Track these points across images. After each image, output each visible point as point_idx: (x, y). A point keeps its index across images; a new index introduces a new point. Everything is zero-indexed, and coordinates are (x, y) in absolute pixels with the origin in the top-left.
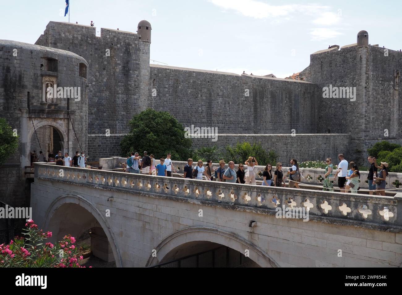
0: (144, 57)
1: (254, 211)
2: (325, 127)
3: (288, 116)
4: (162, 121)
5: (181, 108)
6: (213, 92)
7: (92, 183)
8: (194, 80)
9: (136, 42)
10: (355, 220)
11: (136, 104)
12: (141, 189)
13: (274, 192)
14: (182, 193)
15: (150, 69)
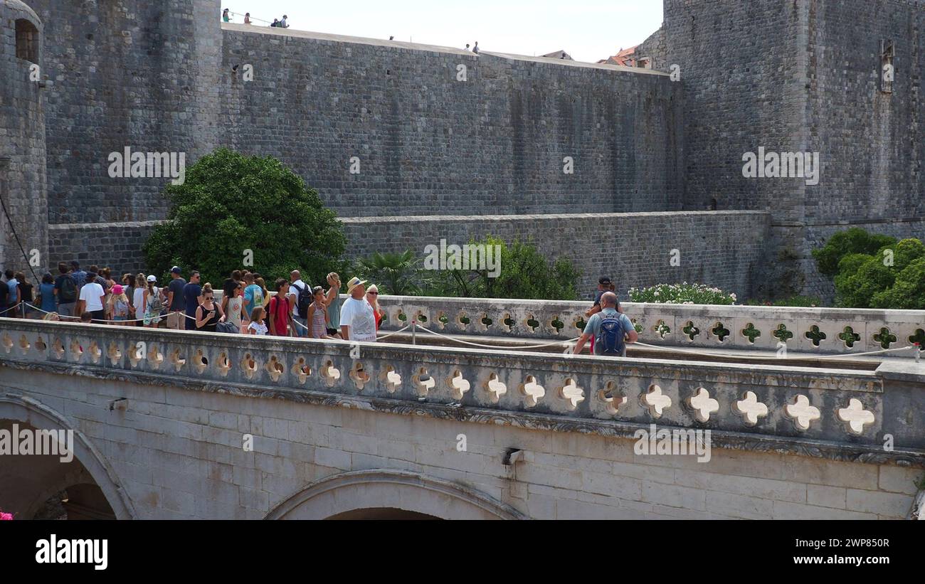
0: (204, 4)
1: (515, 423)
2: (702, 192)
3: (605, 165)
4: (260, 182)
5: (313, 145)
6: (401, 101)
7: (65, 362)
8: (347, 66)
10: (779, 434)
11: (184, 135)
12: (203, 374)
13: (568, 368)
14: (319, 379)
15: (221, 37)
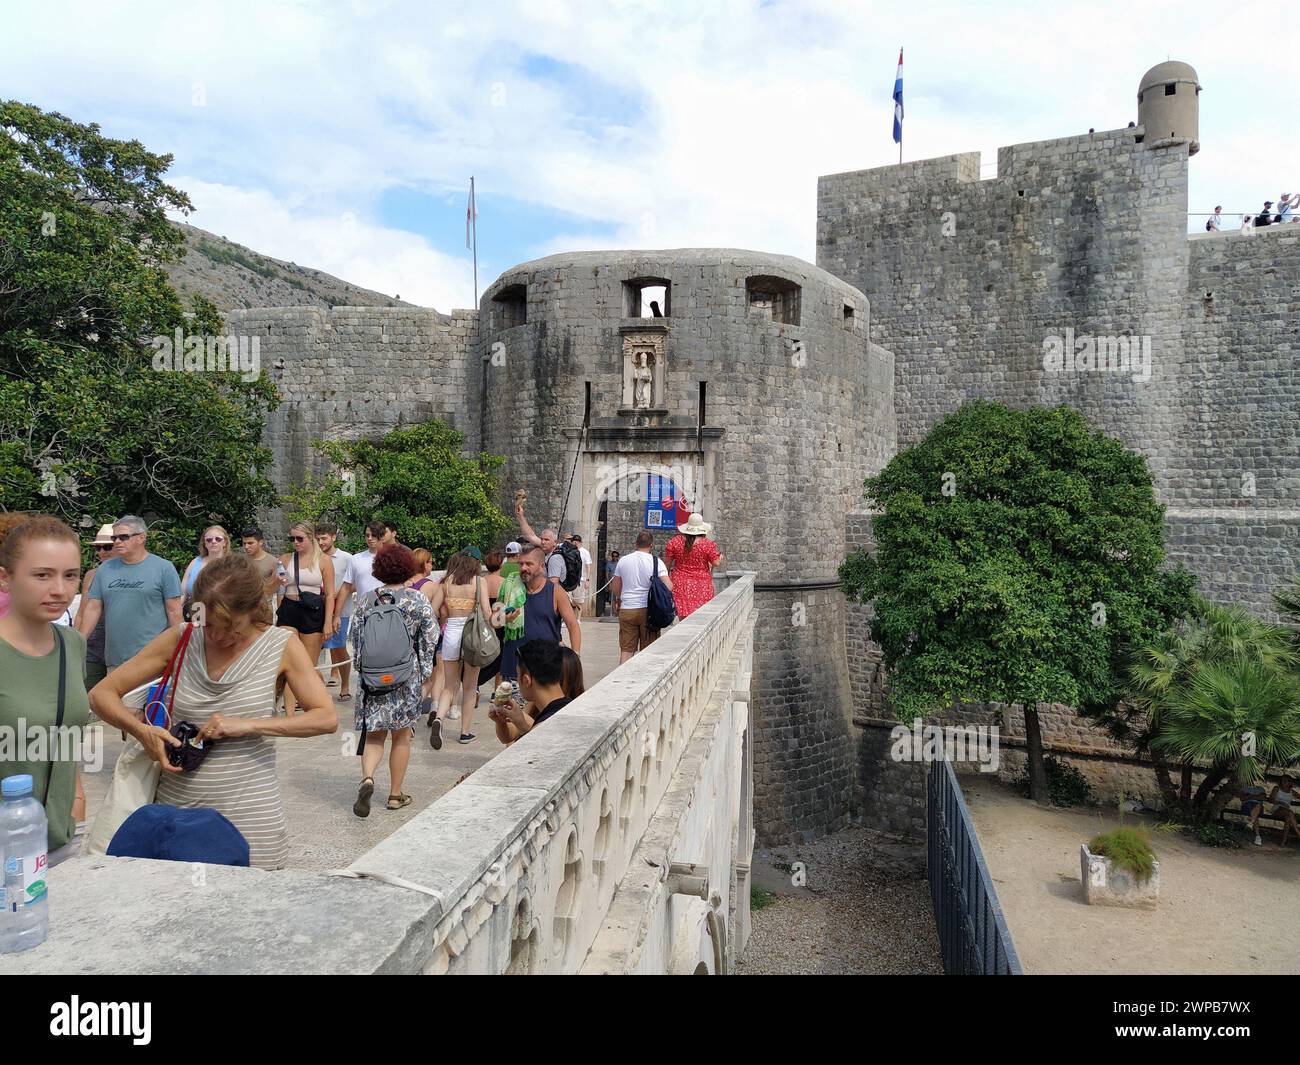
0: (1158, 209)
9: (1123, 159)
15: (1188, 251)
